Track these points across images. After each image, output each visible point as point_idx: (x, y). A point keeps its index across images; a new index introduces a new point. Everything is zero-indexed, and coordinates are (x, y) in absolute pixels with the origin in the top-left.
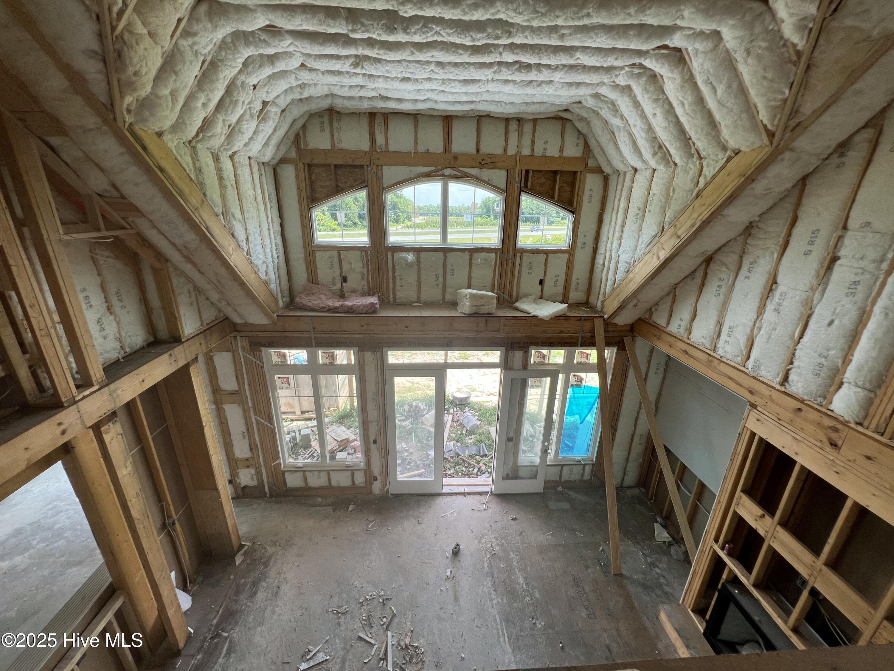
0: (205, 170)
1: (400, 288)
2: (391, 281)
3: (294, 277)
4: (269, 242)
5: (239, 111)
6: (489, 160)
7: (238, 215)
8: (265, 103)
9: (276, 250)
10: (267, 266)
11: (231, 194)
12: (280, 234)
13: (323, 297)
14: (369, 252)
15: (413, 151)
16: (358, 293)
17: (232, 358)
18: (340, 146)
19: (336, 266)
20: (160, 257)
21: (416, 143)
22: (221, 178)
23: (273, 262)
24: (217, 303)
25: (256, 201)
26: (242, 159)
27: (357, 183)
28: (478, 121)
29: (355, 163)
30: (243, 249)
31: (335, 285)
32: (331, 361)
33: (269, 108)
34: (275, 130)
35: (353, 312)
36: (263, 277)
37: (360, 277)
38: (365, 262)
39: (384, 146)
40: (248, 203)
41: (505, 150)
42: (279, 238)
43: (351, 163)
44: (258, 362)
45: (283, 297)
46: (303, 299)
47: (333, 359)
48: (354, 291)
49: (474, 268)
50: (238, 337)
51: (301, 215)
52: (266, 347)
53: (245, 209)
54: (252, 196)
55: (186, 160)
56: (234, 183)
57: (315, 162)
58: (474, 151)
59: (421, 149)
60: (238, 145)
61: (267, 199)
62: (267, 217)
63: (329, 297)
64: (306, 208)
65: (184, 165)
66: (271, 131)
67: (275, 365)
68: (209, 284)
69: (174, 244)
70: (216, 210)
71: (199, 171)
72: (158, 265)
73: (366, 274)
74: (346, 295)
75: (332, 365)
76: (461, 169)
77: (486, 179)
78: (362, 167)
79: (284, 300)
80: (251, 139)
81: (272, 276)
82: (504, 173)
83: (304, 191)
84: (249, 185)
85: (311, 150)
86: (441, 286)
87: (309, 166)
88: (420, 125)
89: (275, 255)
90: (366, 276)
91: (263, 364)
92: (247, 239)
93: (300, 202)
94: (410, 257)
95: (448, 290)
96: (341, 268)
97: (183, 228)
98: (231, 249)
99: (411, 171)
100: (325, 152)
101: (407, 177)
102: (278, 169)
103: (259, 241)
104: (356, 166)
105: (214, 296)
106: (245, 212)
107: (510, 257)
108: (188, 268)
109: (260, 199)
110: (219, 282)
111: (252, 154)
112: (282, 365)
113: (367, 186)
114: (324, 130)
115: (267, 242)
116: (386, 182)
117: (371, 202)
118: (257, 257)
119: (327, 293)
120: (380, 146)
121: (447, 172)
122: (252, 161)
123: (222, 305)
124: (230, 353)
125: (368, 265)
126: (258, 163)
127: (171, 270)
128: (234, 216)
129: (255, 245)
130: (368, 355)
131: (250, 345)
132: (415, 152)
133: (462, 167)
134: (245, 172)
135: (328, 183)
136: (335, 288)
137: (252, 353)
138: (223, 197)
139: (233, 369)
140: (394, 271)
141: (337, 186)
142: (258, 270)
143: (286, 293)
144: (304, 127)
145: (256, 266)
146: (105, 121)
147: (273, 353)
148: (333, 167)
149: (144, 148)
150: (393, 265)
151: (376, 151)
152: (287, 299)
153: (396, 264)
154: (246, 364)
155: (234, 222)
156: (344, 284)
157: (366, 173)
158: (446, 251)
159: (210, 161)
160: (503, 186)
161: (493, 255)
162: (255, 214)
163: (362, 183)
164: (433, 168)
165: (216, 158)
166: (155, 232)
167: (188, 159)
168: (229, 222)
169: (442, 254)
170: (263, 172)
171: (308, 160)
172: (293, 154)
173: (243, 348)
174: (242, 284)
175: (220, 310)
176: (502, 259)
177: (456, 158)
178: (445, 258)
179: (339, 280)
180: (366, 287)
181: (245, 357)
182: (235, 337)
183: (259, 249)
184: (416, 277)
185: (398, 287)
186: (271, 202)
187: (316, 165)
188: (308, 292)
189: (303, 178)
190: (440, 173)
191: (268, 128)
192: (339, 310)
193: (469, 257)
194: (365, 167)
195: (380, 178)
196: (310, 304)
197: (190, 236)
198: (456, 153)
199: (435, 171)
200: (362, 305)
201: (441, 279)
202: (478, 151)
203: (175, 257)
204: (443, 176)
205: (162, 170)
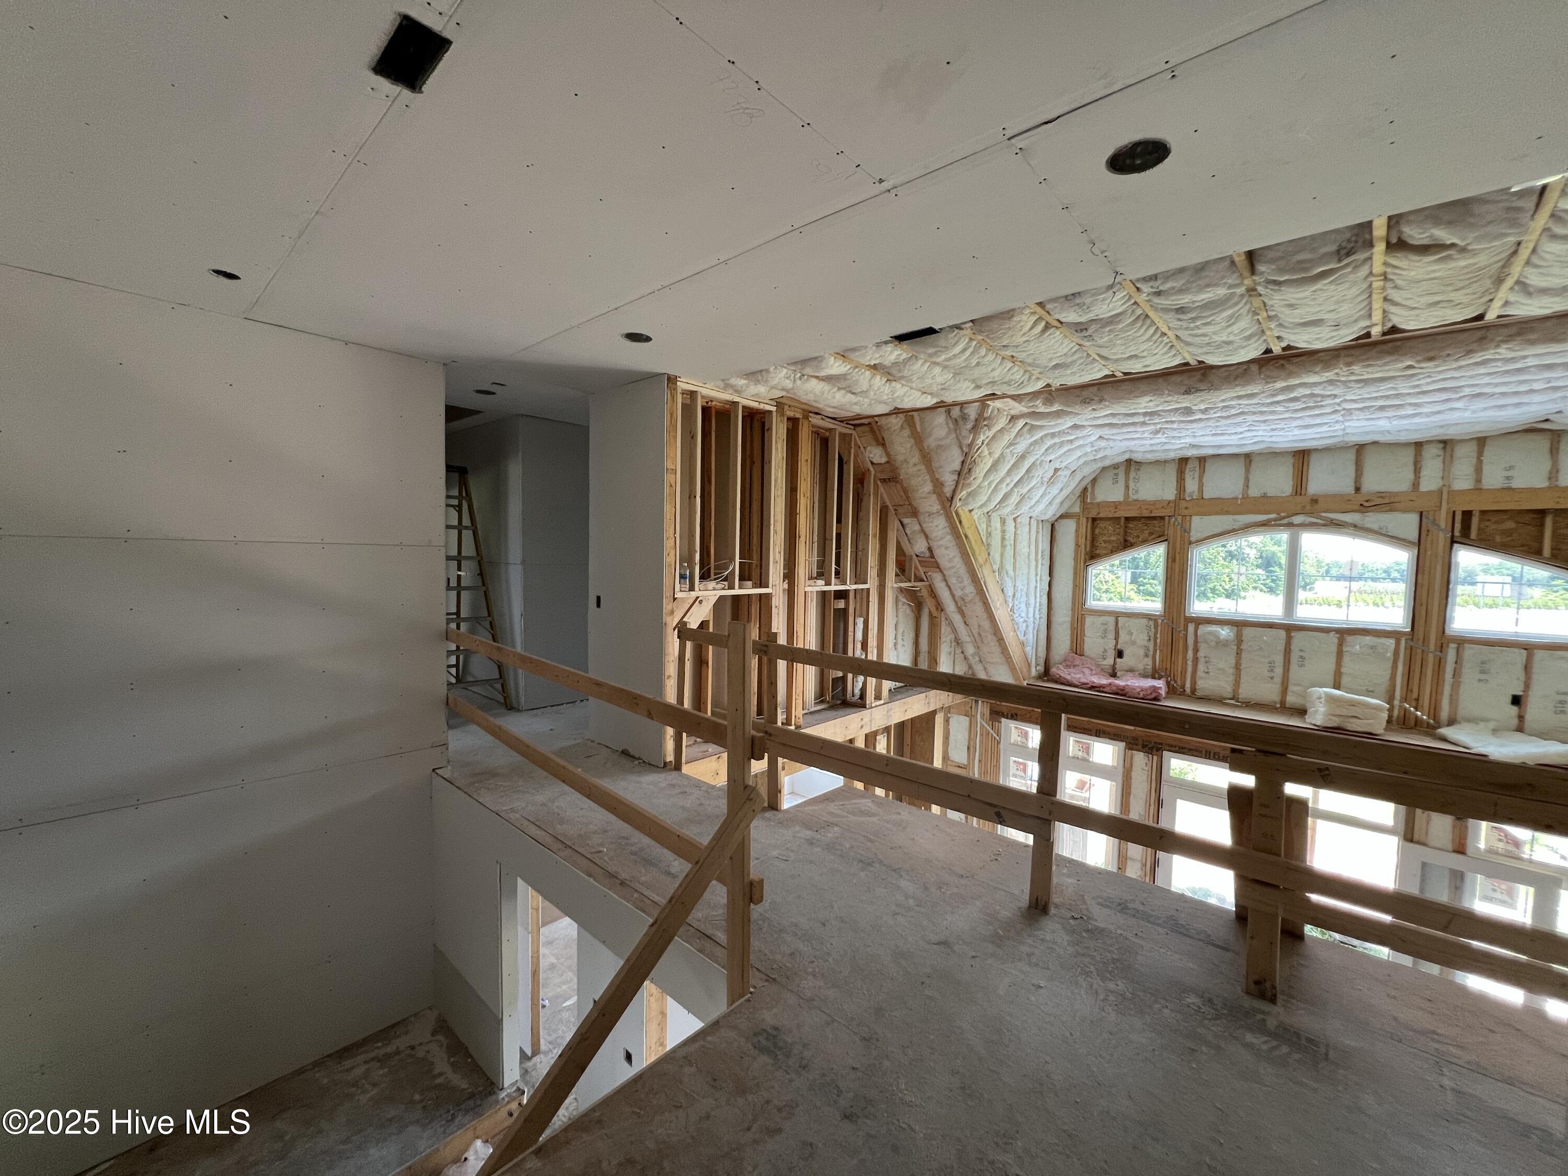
0: (993, 534)
1: (1204, 675)
2: (1190, 663)
3: (1054, 642)
4: (1034, 601)
5: (1034, 482)
6: (1378, 501)
7: (1011, 573)
8: (1056, 470)
9: (1039, 610)
10: (1027, 626)
11: (1009, 552)
12: (1046, 593)
13: (1087, 671)
14: (1160, 621)
15: (1240, 496)
16: (1137, 673)
17: (968, 724)
18: (1135, 497)
19: (1111, 636)
20: (940, 607)
21: (1247, 485)
22: (1003, 539)
23: (1034, 623)
24: (971, 658)
25: (1029, 558)
26: (1024, 520)
27: (1153, 536)
28: (1358, 451)
29: (1153, 515)
30: (1008, 605)
31: (1105, 659)
32: (1085, 755)
33: (1059, 473)
34: (1062, 490)
35: (1124, 695)
36: (1022, 638)
37: (1141, 652)
38: (1152, 635)
39: (1196, 493)
40: (1021, 560)
41: (1416, 485)
42: (1045, 597)
43: (1147, 515)
44: (994, 735)
45: (1037, 665)
46: (1059, 671)
47: (1088, 754)
48: (1131, 670)
49: (1346, 659)
50: (980, 702)
51: (1075, 573)
52: (1007, 718)
53: (1018, 566)
54: (1026, 554)
55: (983, 527)
56: (1012, 542)
57: (1101, 515)
58: (1351, 489)
59: (1254, 492)
60: (1025, 509)
61: (1040, 556)
62: (1037, 575)
63: (1094, 672)
64: (1082, 564)
65: (981, 532)
66: (1057, 492)
67: (1013, 744)
68: (969, 636)
69: (953, 596)
70: (994, 567)
71: (989, 534)
72: (935, 613)
73: (1151, 649)
74: (1119, 674)
75: (1085, 760)
76: (1323, 514)
77: (1375, 527)
78: (1162, 518)
79: (1038, 668)
80: (1038, 501)
81: (1031, 637)
82: (1414, 518)
83: (1083, 546)
84: (1025, 543)
85: (1099, 504)
86: (1278, 680)
87: (1094, 520)
88: (1253, 465)
89: (1037, 616)
90: (1151, 653)
91: (1000, 739)
92: (1014, 596)
93: (1076, 559)
94: (1225, 632)
95: (1291, 688)
96: (1117, 638)
97: (967, 581)
98: (998, 603)
99: (1235, 521)
100: (1116, 505)
101: (1230, 528)
102: (1057, 525)
103: (1024, 599)
104: (1154, 518)
105: (970, 650)
106: (1017, 569)
107: (1432, 648)
108: (957, 619)
109: (1033, 556)
110: (980, 635)
111: (1034, 515)
112: (1021, 746)
113: (1166, 540)
114: (1117, 482)
115: (1032, 601)
116: (1194, 536)
117: (1170, 560)
118: (1020, 615)
119: (1093, 668)
120: (1191, 494)
121: (1298, 519)
122: (1032, 520)
123: (974, 661)
124: (968, 718)
125: (1156, 638)
126: (1037, 521)
127: (943, 619)
128: (1007, 573)
129: (1020, 603)
130: (1140, 758)
131: (991, 714)
132: (1243, 498)
133: (1325, 512)
134: (1024, 531)
135: (1113, 538)
136: (1105, 662)
137: (991, 723)
138: (1002, 555)
139: (967, 737)
140: (1196, 650)
141: (1126, 541)
142: (1018, 629)
143: (1042, 662)
144: (1094, 481)
145: (1017, 624)
146: (944, 508)
147: (1013, 728)
148: (1123, 520)
149: (960, 522)
150: (1196, 642)
151: (1184, 499)
152: (1041, 668)
153: (1199, 640)
154: (982, 735)
155: (1006, 578)
156: (1118, 660)
157: (1166, 526)
158: (1291, 629)
159: (998, 525)
160: (1413, 535)
161: (1391, 642)
162: (1025, 571)
163: (1160, 537)
164: (1273, 516)
165: (1003, 522)
166: (943, 585)
167: (984, 526)
168: (1002, 579)
169: (1283, 633)
170: (1040, 529)
171: (1093, 514)
172: (1077, 509)
173: (983, 715)
174: (1001, 640)
175: (970, 667)
176: (1411, 650)
177: (1314, 501)
178: (1289, 640)
179: (1111, 654)
180: (1150, 667)
181: (982, 726)
182: (977, 702)
183: (1023, 606)
184: (1233, 662)
185: (1200, 673)
186: (1043, 559)
187: (1101, 519)
188: (1068, 663)
189: (1084, 534)
190: (1285, 521)
191: (1055, 491)
192: (1105, 690)
193: (1336, 641)
194: (1167, 518)
195: (1187, 531)
196: (1068, 677)
197: (970, 589)
198: (1314, 495)
199: (1275, 520)
200: (1138, 687)
201: (1279, 671)
202: (1358, 489)
203: (950, 607)
204: (1290, 525)
205: (966, 537)
